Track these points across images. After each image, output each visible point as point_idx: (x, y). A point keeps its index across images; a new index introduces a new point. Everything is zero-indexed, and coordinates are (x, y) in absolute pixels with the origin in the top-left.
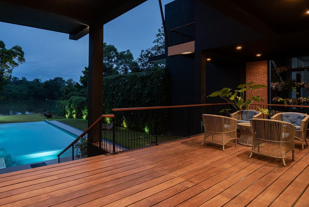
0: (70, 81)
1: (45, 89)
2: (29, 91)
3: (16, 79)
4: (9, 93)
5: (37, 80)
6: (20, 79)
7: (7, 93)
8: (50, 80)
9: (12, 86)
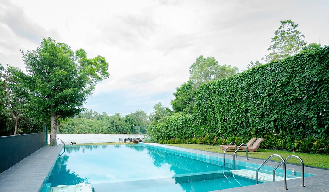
0: (159, 105)
1: (126, 123)
2: (110, 126)
3: (97, 114)
4: (91, 128)
5: (118, 115)
6: (101, 114)
7: (88, 127)
8: (132, 114)
9: (94, 121)
